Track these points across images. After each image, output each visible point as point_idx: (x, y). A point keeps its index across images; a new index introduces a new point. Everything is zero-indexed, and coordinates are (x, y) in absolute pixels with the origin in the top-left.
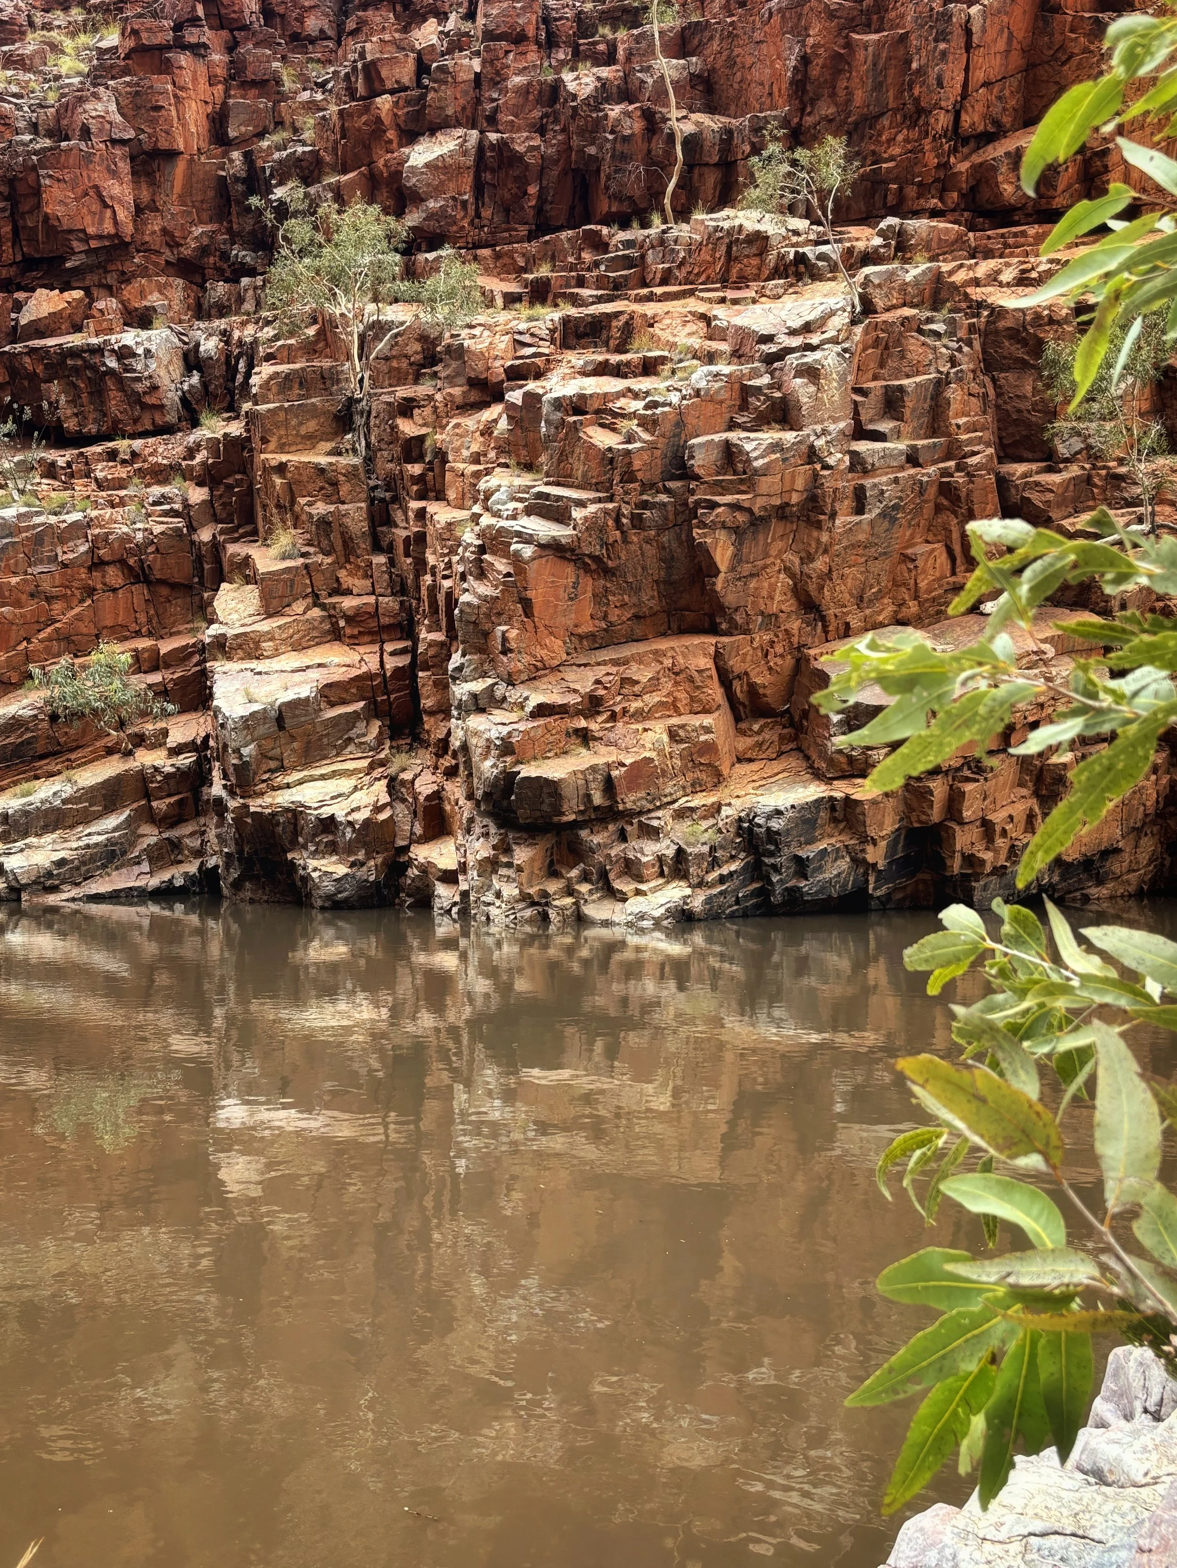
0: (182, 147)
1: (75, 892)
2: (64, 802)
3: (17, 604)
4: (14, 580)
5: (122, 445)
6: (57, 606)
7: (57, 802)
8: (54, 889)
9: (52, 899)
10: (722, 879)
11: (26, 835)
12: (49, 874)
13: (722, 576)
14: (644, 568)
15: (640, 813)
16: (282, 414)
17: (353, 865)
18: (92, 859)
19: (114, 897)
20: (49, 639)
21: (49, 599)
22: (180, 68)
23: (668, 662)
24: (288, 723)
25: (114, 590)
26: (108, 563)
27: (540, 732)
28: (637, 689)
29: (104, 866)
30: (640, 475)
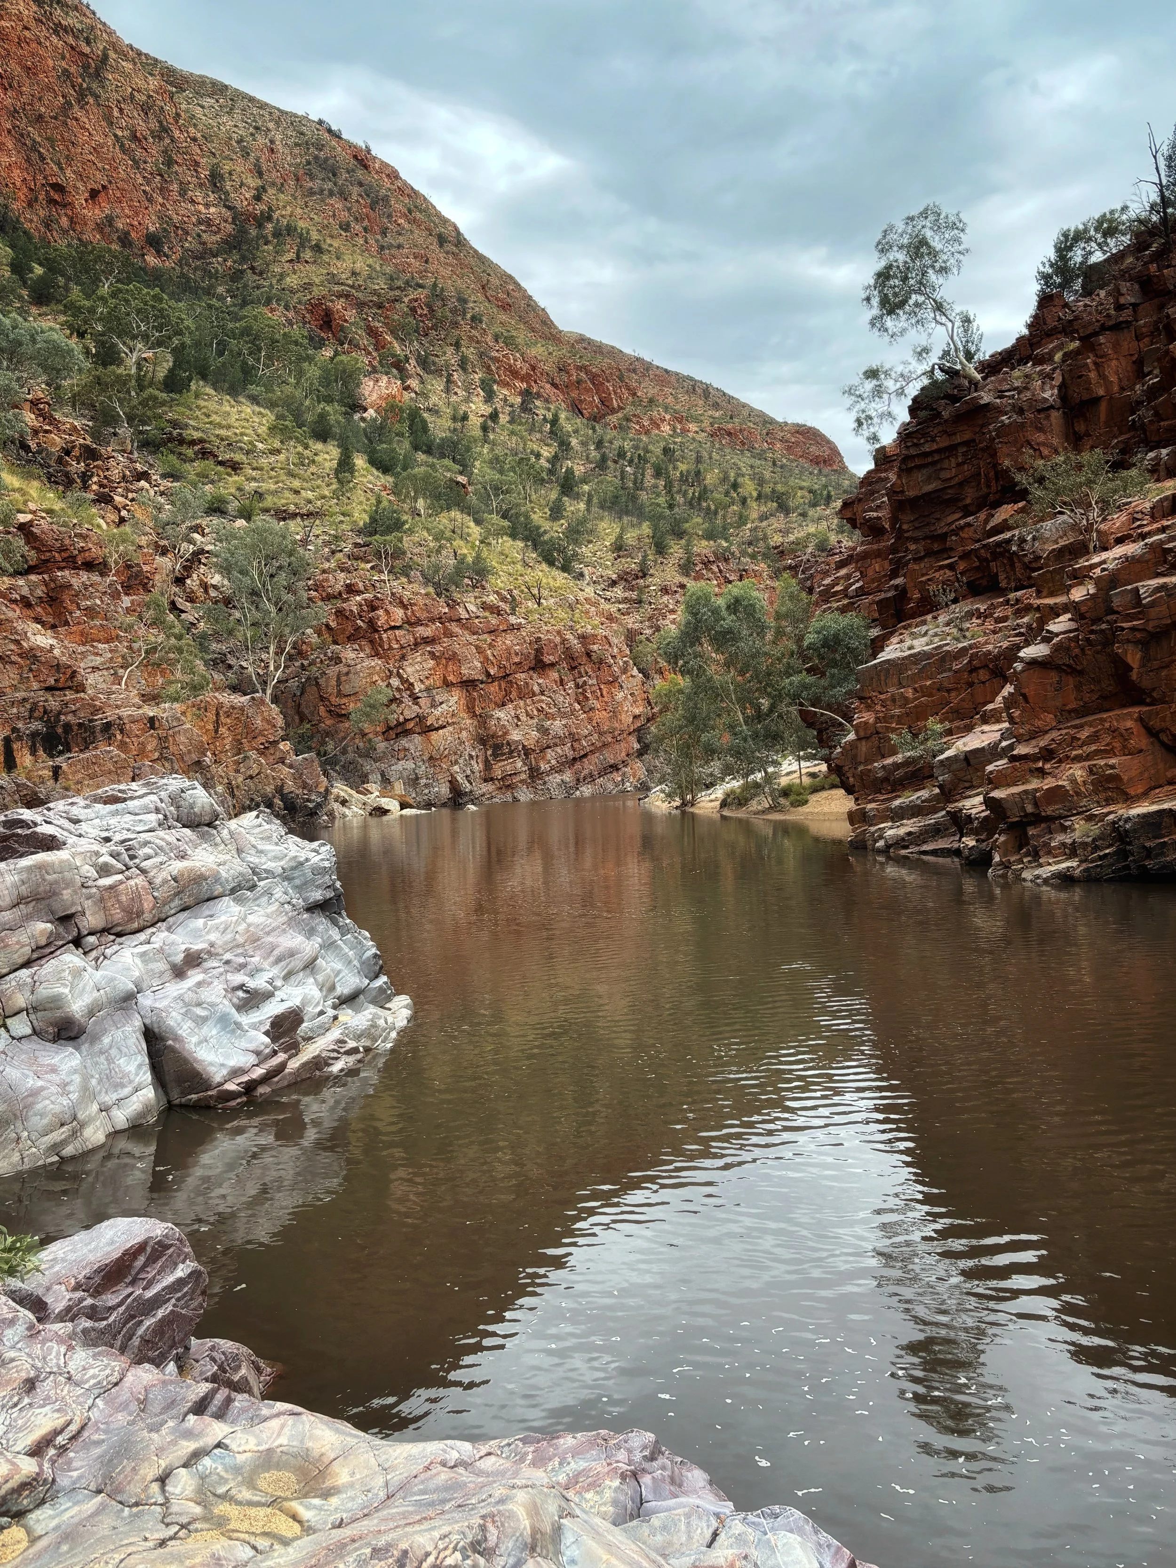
0: (1101, 392)
1: (917, 849)
2: (923, 802)
3: (930, 695)
4: (928, 683)
5: (1012, 596)
6: (953, 694)
7: (919, 802)
8: (906, 847)
9: (903, 852)
10: (1101, 858)
11: (903, 819)
12: (903, 839)
13: (1135, 671)
14: (1100, 669)
15: (1061, 817)
16: (1049, 575)
17: (977, 841)
18: (926, 832)
19: (934, 852)
20: (947, 713)
21: (949, 691)
22: (1101, 344)
23: (1107, 725)
24: (972, 762)
25: (983, 683)
26: (979, 668)
27: (1009, 771)
28: (1080, 743)
29: (933, 836)
30: (1087, 615)
